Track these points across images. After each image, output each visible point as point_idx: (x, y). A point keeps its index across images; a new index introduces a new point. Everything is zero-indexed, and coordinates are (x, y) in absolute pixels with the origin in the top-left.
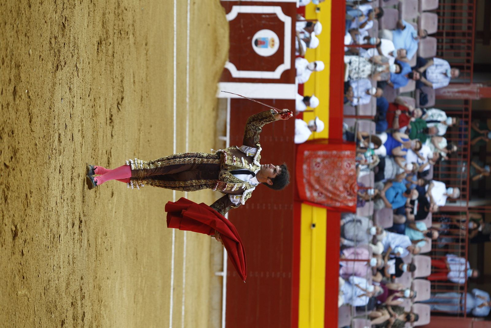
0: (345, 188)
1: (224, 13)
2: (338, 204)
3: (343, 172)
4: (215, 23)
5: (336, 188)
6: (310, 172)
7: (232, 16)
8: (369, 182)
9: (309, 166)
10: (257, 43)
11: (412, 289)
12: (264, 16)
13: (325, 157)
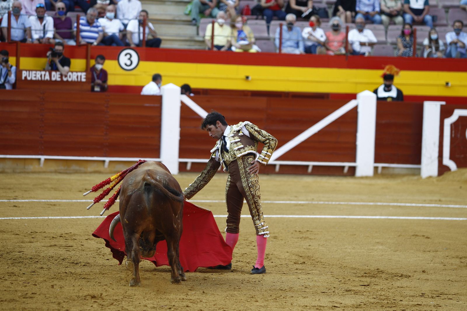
1: (449, 173)
4: (459, 181)
7: (452, 165)
12: (453, 135)
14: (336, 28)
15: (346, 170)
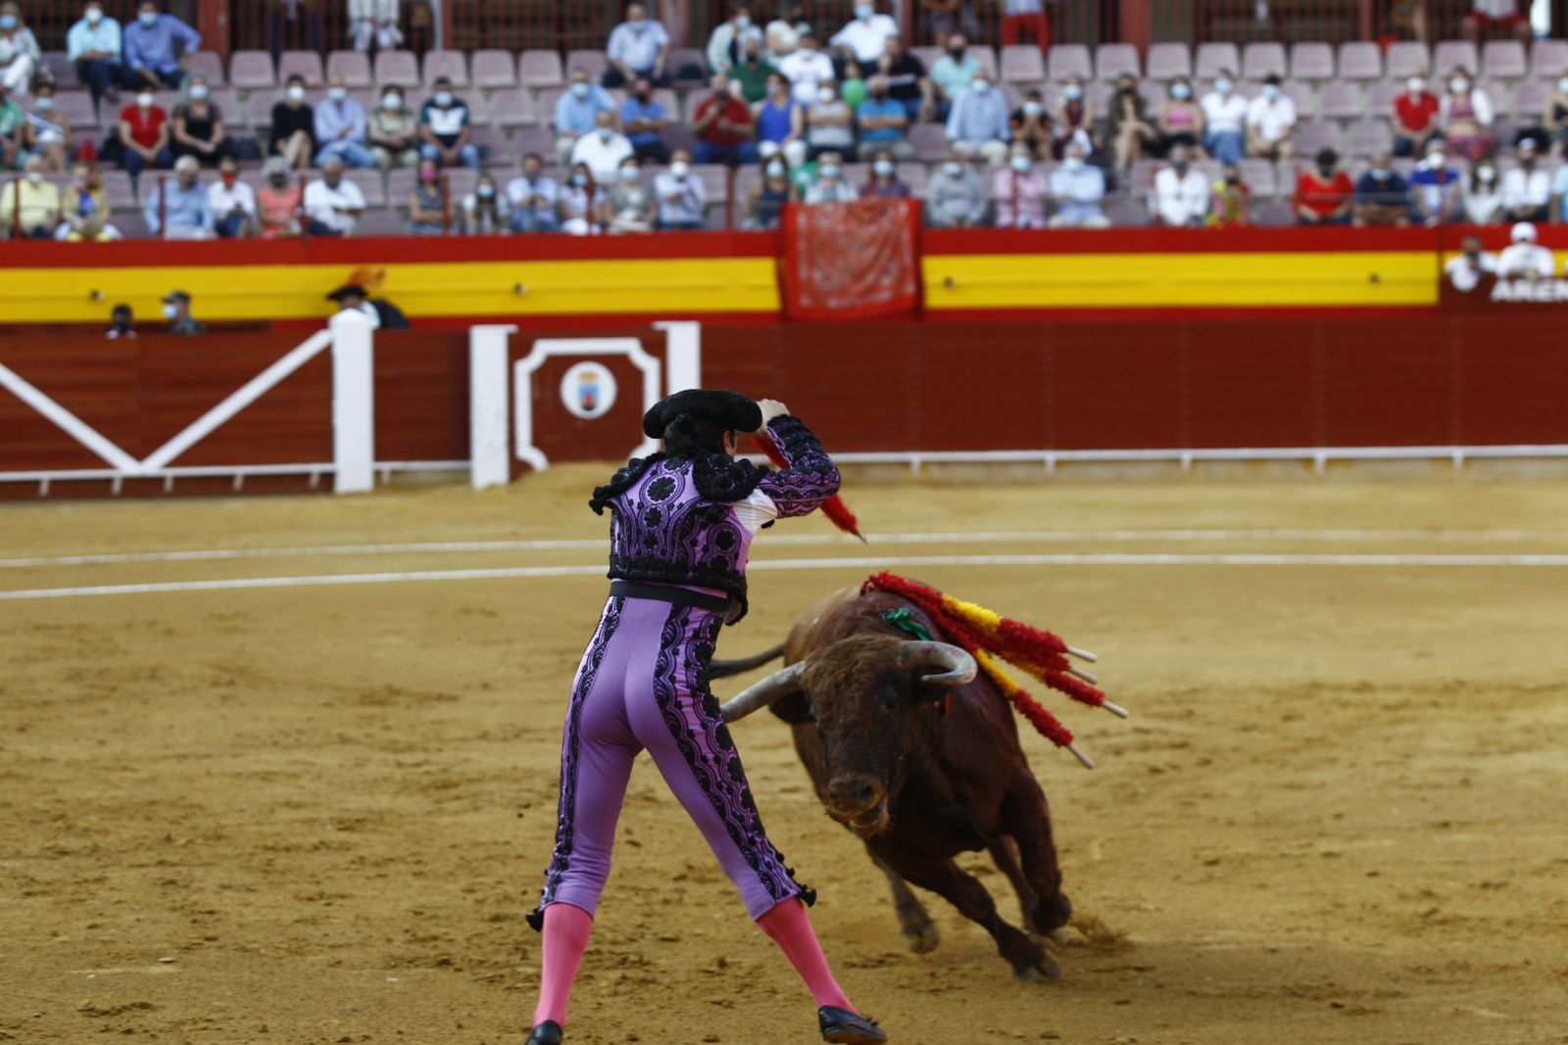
0: (871, 222)
1: (532, 475)
2: (906, 236)
3: (841, 228)
4: (552, 491)
5: (872, 241)
6: (842, 292)
7: (536, 458)
8: (858, 174)
9: (829, 295)
10: (589, 407)
11: (1063, 83)
12: (537, 395)
13: (812, 264)
14: (278, 181)
15: (314, 481)
